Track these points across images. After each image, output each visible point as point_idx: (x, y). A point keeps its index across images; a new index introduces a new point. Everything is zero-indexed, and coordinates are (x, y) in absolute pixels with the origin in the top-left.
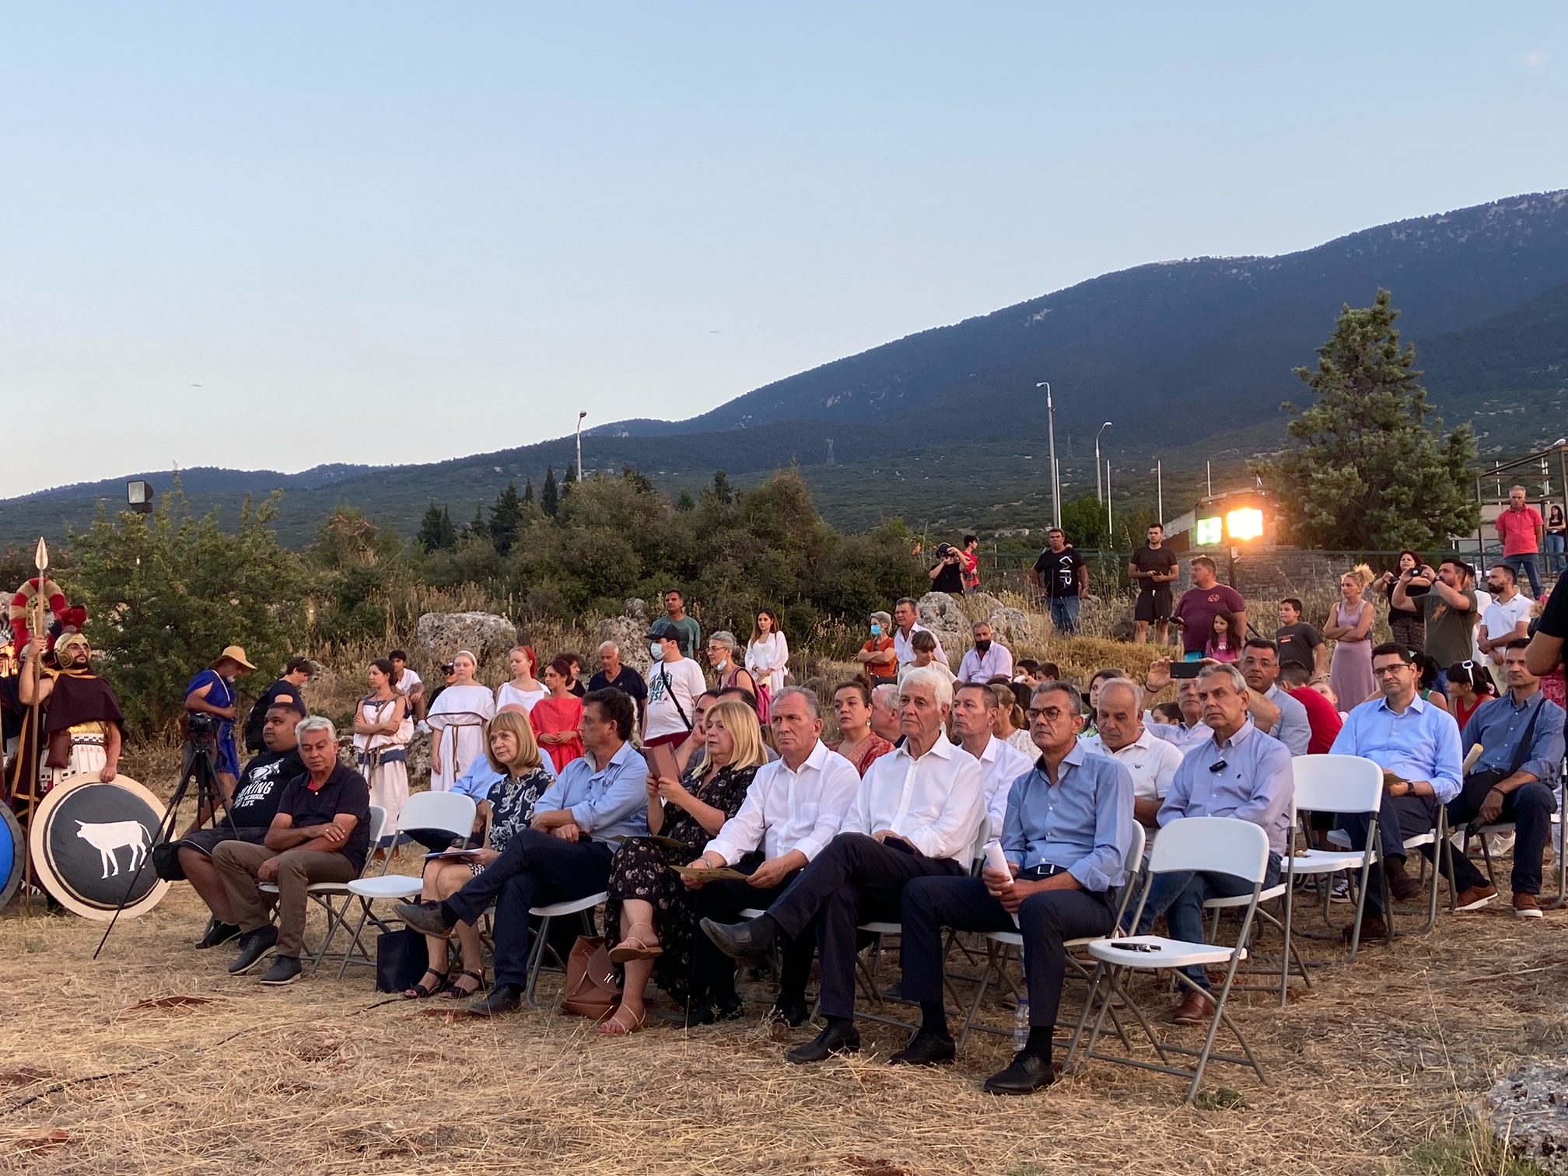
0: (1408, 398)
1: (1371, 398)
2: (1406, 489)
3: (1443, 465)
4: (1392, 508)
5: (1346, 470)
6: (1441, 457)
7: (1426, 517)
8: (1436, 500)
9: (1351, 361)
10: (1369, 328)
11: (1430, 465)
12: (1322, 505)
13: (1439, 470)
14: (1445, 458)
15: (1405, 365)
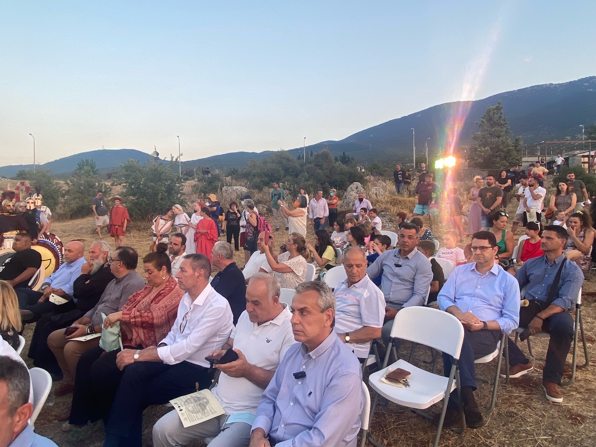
0: (504, 129)
1: (495, 129)
2: (502, 153)
3: (513, 147)
4: (498, 158)
5: (486, 148)
6: (512, 144)
7: (507, 160)
8: (511, 156)
9: (490, 119)
10: (495, 111)
11: (509, 147)
12: (479, 157)
13: (512, 148)
14: (514, 145)
15: (505, 121)
